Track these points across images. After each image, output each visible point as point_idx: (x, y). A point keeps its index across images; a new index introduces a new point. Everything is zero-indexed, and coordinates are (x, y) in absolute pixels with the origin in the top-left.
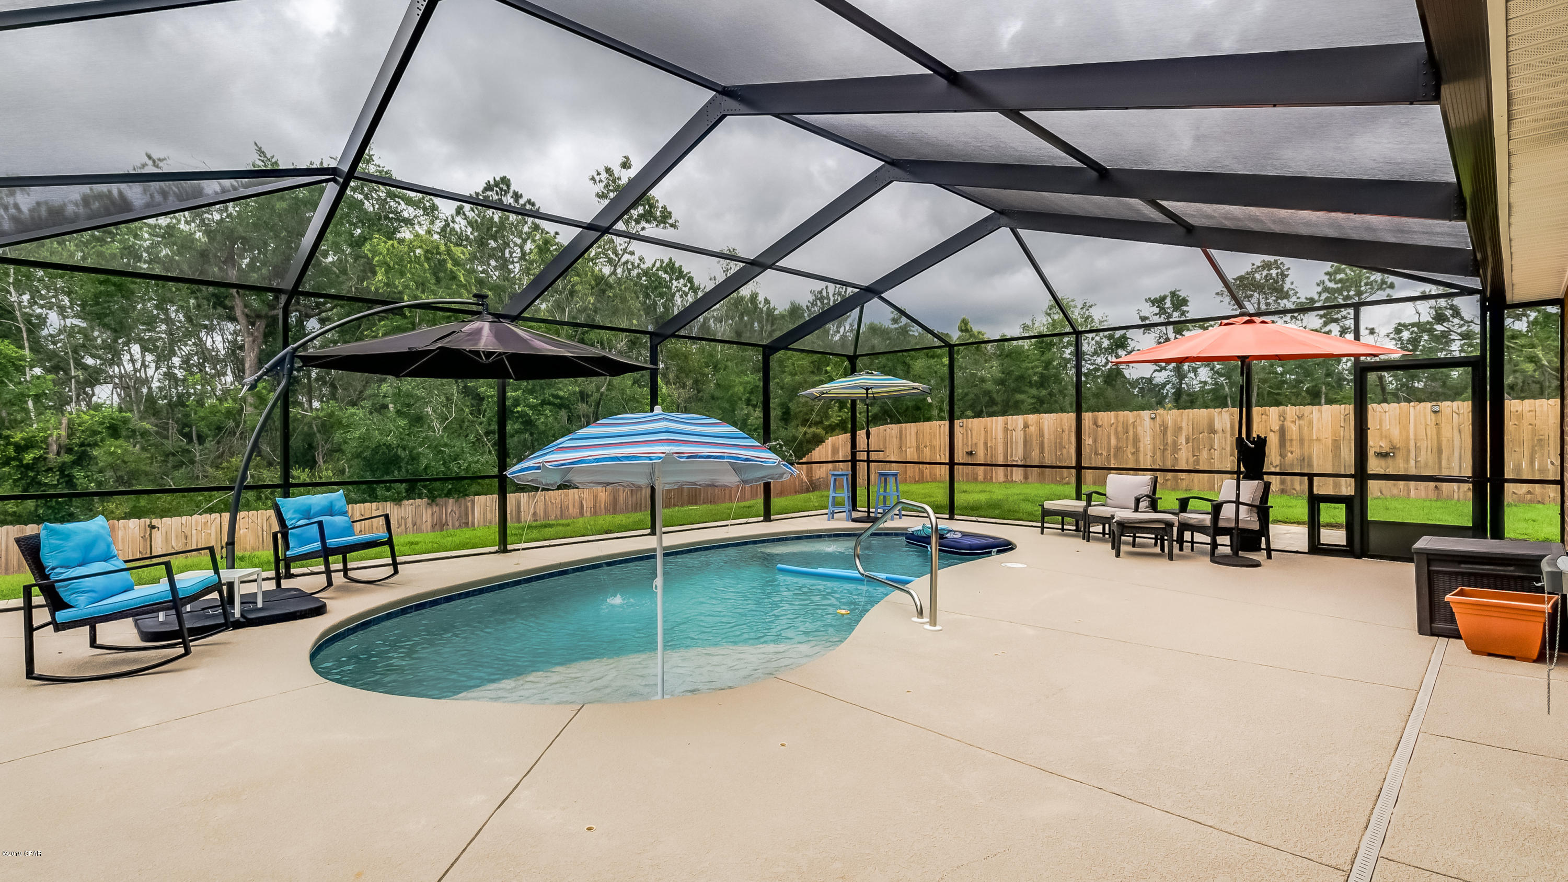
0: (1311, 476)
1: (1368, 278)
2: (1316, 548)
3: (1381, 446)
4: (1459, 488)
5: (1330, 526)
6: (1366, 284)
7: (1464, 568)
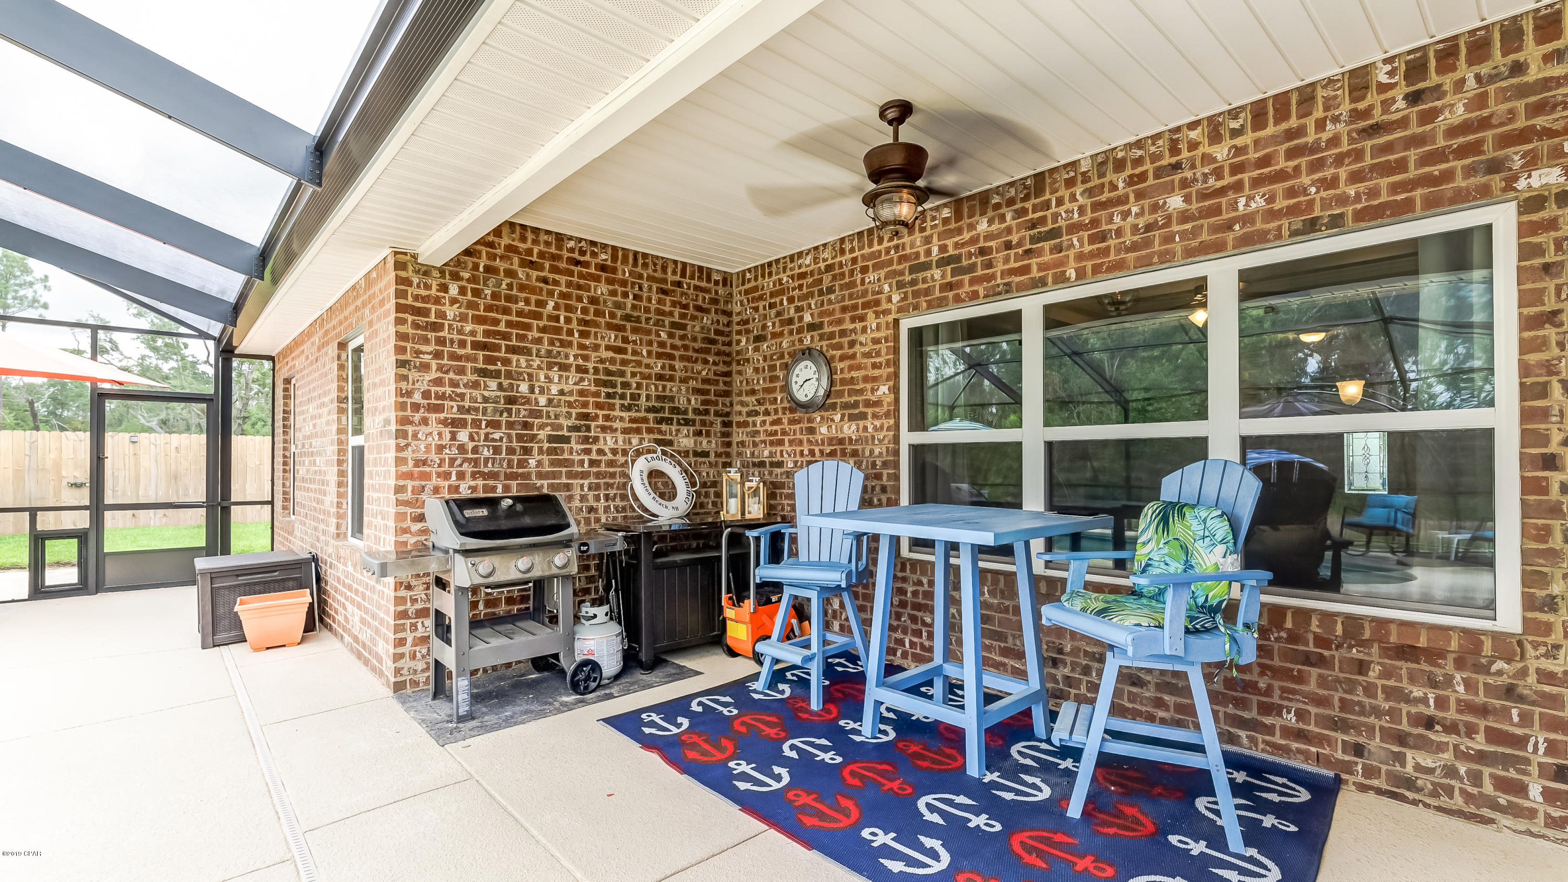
0: (33, 512)
1: (16, 291)
2: (39, 591)
3: (75, 477)
4: (155, 515)
5: (59, 564)
6: (14, 298)
7: (242, 580)
